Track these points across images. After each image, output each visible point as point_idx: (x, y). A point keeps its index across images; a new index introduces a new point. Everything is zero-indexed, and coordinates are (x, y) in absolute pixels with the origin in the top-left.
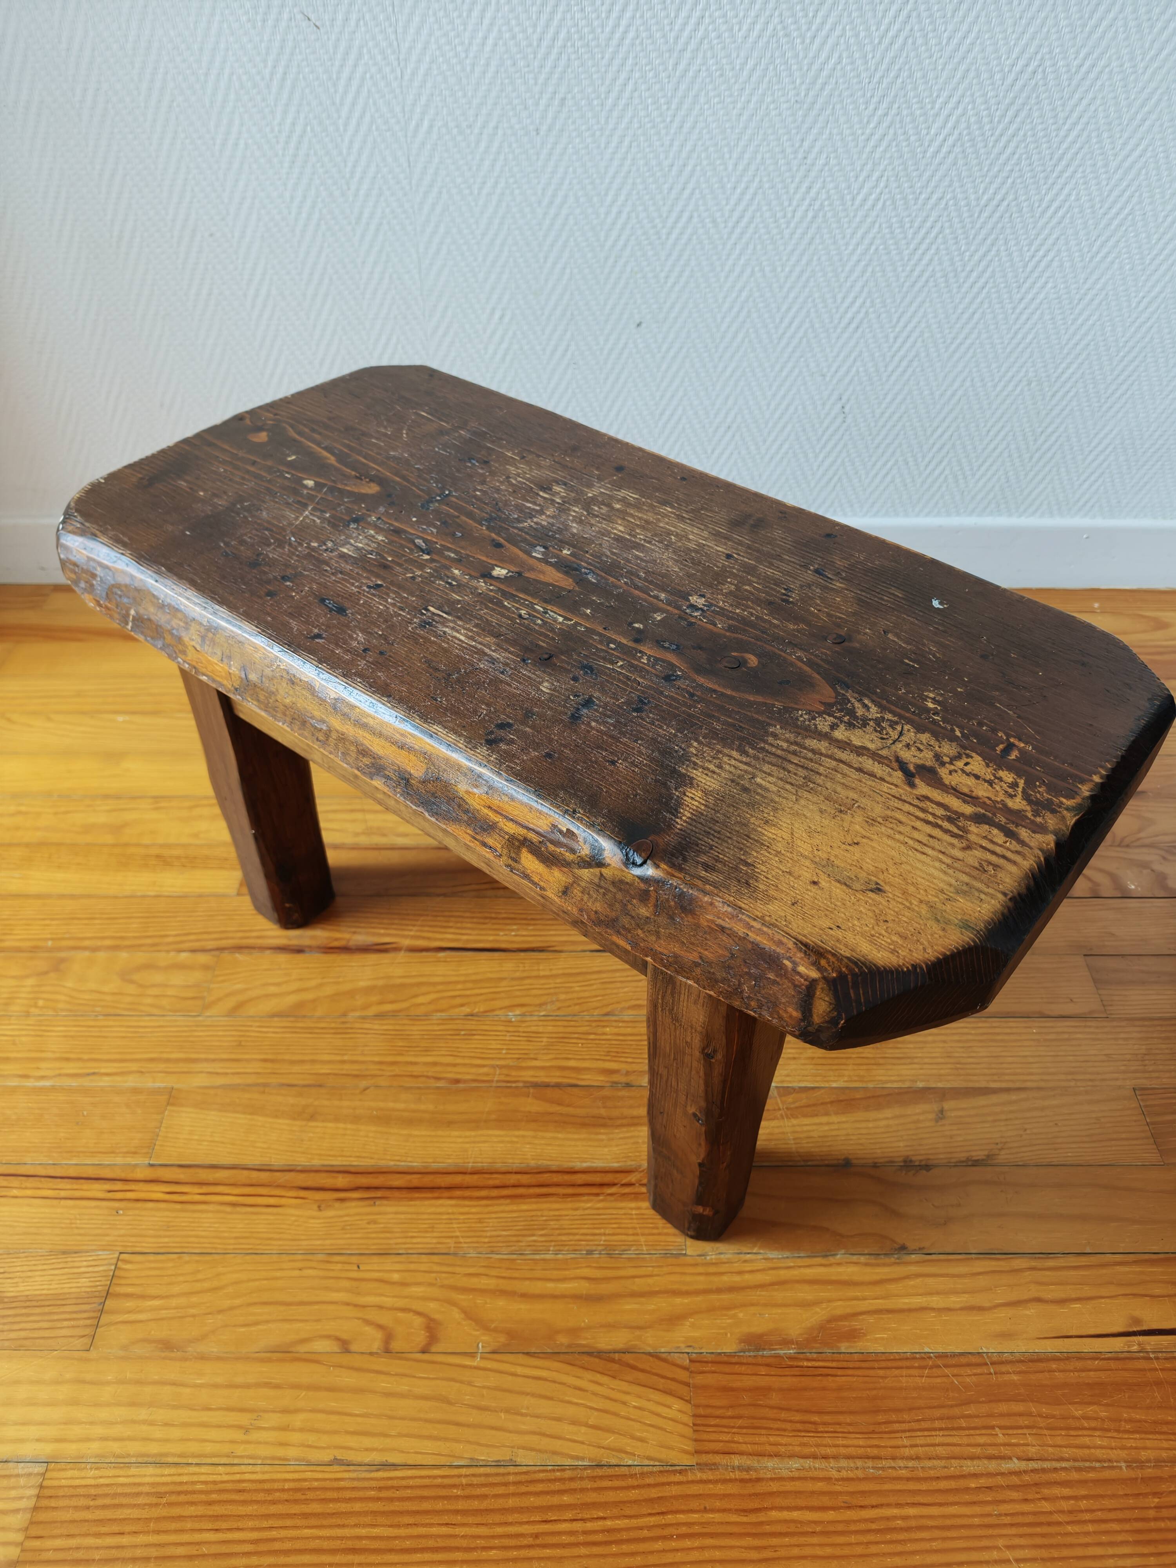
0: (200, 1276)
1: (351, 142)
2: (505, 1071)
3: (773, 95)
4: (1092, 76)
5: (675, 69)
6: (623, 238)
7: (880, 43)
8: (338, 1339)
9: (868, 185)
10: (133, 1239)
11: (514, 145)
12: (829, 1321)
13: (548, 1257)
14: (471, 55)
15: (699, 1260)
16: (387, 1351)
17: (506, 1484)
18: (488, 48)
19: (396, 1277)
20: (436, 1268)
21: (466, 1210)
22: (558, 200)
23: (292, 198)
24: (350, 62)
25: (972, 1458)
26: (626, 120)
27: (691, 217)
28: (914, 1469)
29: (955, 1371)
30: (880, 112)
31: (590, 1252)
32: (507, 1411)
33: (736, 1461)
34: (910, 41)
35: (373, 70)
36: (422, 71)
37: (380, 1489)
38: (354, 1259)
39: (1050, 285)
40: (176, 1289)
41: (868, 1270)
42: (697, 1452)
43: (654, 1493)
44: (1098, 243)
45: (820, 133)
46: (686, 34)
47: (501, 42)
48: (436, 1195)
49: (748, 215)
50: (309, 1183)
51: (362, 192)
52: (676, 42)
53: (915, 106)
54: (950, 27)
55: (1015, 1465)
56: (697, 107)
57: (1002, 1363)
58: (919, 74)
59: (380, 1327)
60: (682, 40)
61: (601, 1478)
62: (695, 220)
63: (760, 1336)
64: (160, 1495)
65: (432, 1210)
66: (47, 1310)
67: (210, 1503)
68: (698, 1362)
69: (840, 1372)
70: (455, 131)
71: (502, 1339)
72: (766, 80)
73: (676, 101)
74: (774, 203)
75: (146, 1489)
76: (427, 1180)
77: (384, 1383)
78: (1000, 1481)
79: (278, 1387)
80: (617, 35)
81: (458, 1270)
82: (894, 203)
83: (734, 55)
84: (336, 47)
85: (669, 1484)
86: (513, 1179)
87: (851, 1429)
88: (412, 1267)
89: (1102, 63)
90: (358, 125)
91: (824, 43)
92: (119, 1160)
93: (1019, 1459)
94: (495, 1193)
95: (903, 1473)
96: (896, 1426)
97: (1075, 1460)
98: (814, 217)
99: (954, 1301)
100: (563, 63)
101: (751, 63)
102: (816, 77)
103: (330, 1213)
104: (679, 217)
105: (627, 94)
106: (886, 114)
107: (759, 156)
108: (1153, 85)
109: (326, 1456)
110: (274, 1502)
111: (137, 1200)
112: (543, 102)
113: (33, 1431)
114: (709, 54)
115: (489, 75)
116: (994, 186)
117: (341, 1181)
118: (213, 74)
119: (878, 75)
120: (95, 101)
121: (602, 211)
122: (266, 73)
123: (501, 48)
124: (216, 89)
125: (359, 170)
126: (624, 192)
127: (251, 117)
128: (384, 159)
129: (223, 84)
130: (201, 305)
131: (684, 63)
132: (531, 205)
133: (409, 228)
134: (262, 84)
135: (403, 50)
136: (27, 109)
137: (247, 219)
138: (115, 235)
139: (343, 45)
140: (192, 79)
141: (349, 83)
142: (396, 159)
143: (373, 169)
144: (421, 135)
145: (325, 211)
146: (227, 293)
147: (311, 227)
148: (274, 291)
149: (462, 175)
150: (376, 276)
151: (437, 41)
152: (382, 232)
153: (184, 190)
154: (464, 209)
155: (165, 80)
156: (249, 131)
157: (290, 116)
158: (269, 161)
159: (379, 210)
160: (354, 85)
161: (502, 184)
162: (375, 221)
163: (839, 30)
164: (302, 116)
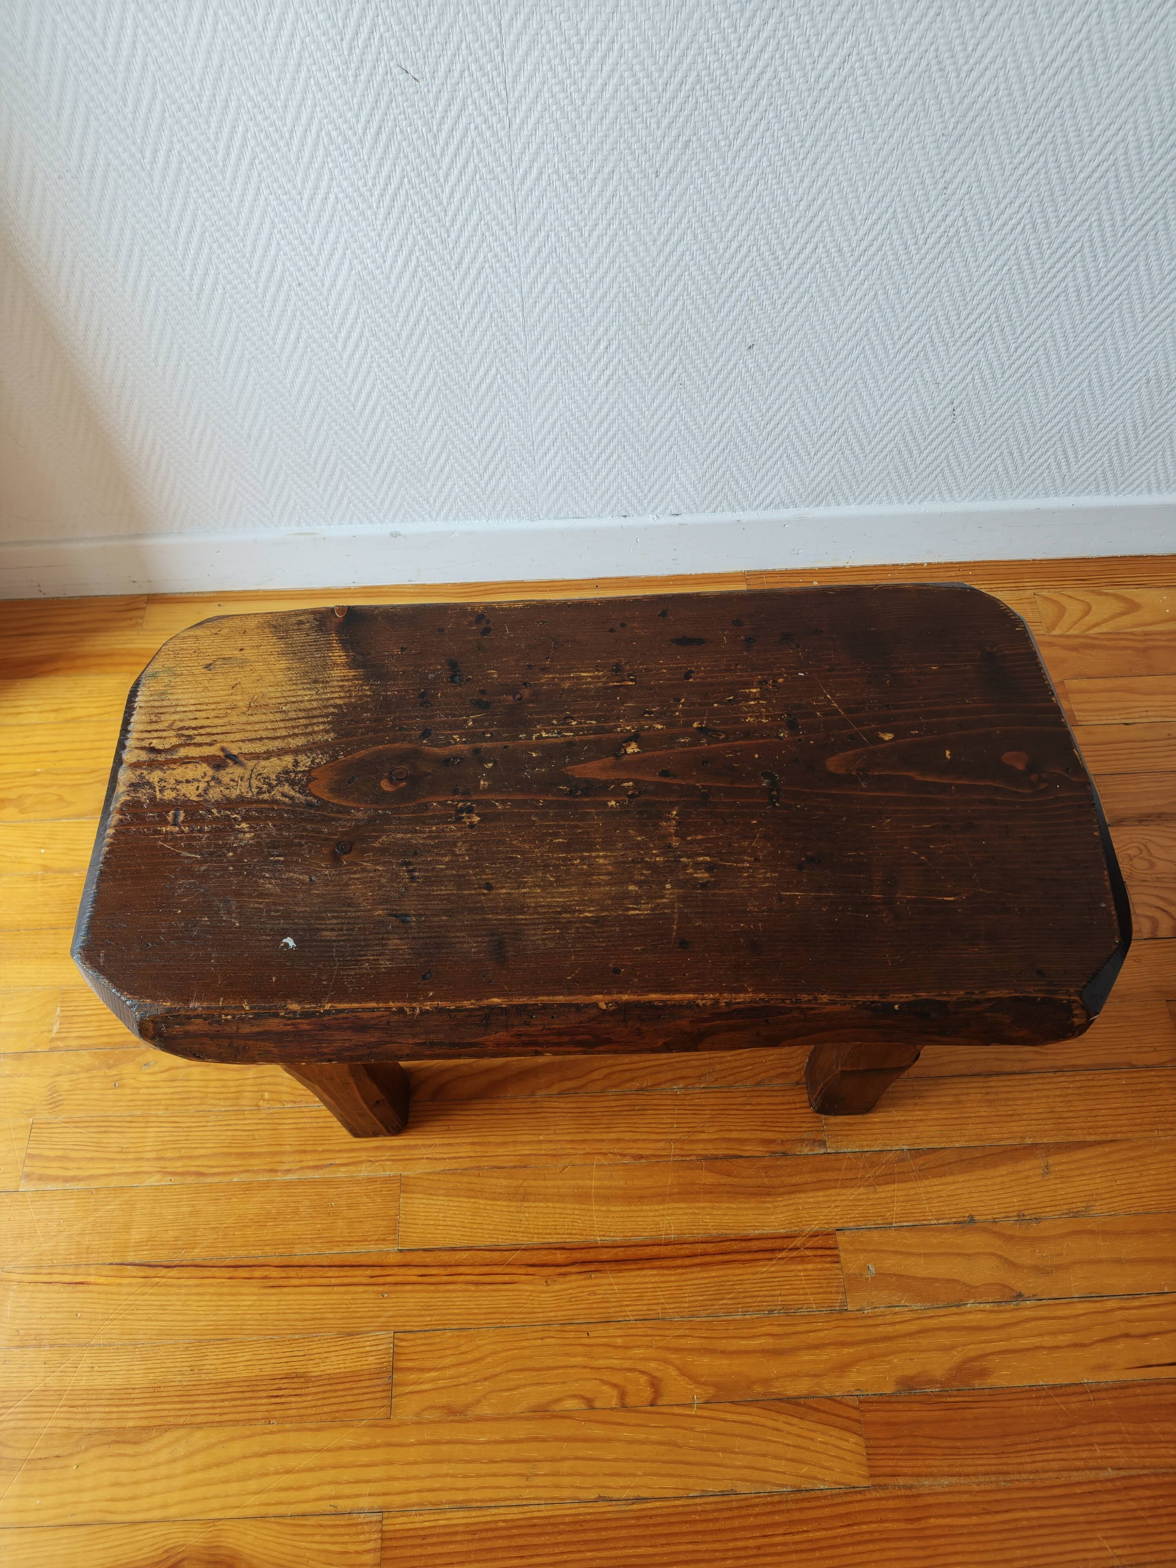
0: (463, 1349)
1: (452, 192)
2: (679, 1145)
3: (918, 129)
5: (813, 107)
7: (1042, 74)
8: (583, 1398)
10: (402, 1319)
11: (631, 188)
12: (965, 1362)
13: (738, 1317)
14: (588, 102)
15: (859, 1314)
16: (624, 1406)
17: (731, 1509)
18: (607, 95)
19: (619, 1341)
20: (649, 1332)
21: (667, 1278)
22: (674, 239)
23: (387, 247)
24: (453, 113)
25: (1078, 1469)
27: (816, 248)
28: (1034, 1481)
29: (1063, 1399)
30: (1031, 142)
31: (771, 1312)
32: (724, 1450)
33: (901, 1481)
34: (1076, 70)
35: (479, 120)
36: (532, 121)
37: (638, 1518)
38: (584, 1327)
40: (447, 1361)
41: (992, 1316)
42: (872, 1476)
43: (842, 1510)
46: (828, 73)
47: (622, 88)
48: (639, 1266)
49: (876, 244)
50: (534, 1261)
51: (463, 240)
52: (817, 81)
53: (1071, 135)
54: (1123, 55)
55: (1110, 1473)
56: (834, 144)
57: (1098, 1391)
58: (1081, 103)
59: (615, 1386)
60: (823, 80)
61: (803, 1500)
62: (820, 250)
63: (913, 1378)
64: (474, 1533)
65: (638, 1280)
66: (348, 1385)
67: (512, 1537)
68: (866, 1402)
69: (974, 1405)
70: (567, 177)
71: (712, 1391)
72: (912, 115)
73: (811, 139)
74: (906, 231)
75: (461, 1529)
76: (631, 1253)
77: (626, 1433)
78: (1098, 1487)
79: (543, 1440)
80: (753, 77)
81: (667, 1332)
82: (1034, 227)
83: (880, 91)
84: (437, 99)
85: (852, 1502)
86: (700, 1248)
87: (985, 1451)
88: (632, 1332)
90: (460, 175)
91: (982, 75)
92: (373, 1248)
93: (1113, 1468)
94: (687, 1261)
95: (1026, 1484)
96: (1020, 1447)
97: (1155, 1467)
98: (948, 243)
99: (1062, 1339)
100: (689, 107)
101: (898, 99)
102: (969, 110)
103: (557, 1287)
104: (803, 249)
105: (758, 134)
106: (1039, 144)
107: (896, 188)
109: (592, 1494)
110: (560, 1533)
111: (396, 1284)
112: (665, 146)
113: (366, 1488)
114: (852, 92)
115: (607, 121)
116: (1143, 208)
117: (560, 1256)
118: (299, 130)
119: (1035, 106)
120: (167, 161)
121: (721, 246)
122: (360, 127)
123: (622, 94)
124: (302, 145)
125: (460, 218)
126: (746, 228)
127: (342, 172)
128: (488, 207)
129: (310, 141)
130: (288, 348)
131: (823, 102)
132: (645, 244)
133: (513, 270)
134: (354, 140)
135: (513, 100)
136: (92, 172)
137: (338, 269)
138: (195, 287)
139: (445, 96)
140: (276, 136)
141: (451, 134)
142: (501, 206)
143: (475, 216)
144: (529, 183)
145: (422, 258)
146: (317, 336)
147: (407, 275)
148: (367, 333)
149: (573, 219)
150: (476, 316)
151: (550, 90)
152: (483, 276)
153: (269, 244)
154: (573, 250)
155: (245, 138)
156: (339, 185)
157: (385, 170)
158: (362, 213)
159: (481, 255)
160: (458, 135)
161: (615, 224)
162: (477, 266)
163: (999, 62)
164: (399, 168)
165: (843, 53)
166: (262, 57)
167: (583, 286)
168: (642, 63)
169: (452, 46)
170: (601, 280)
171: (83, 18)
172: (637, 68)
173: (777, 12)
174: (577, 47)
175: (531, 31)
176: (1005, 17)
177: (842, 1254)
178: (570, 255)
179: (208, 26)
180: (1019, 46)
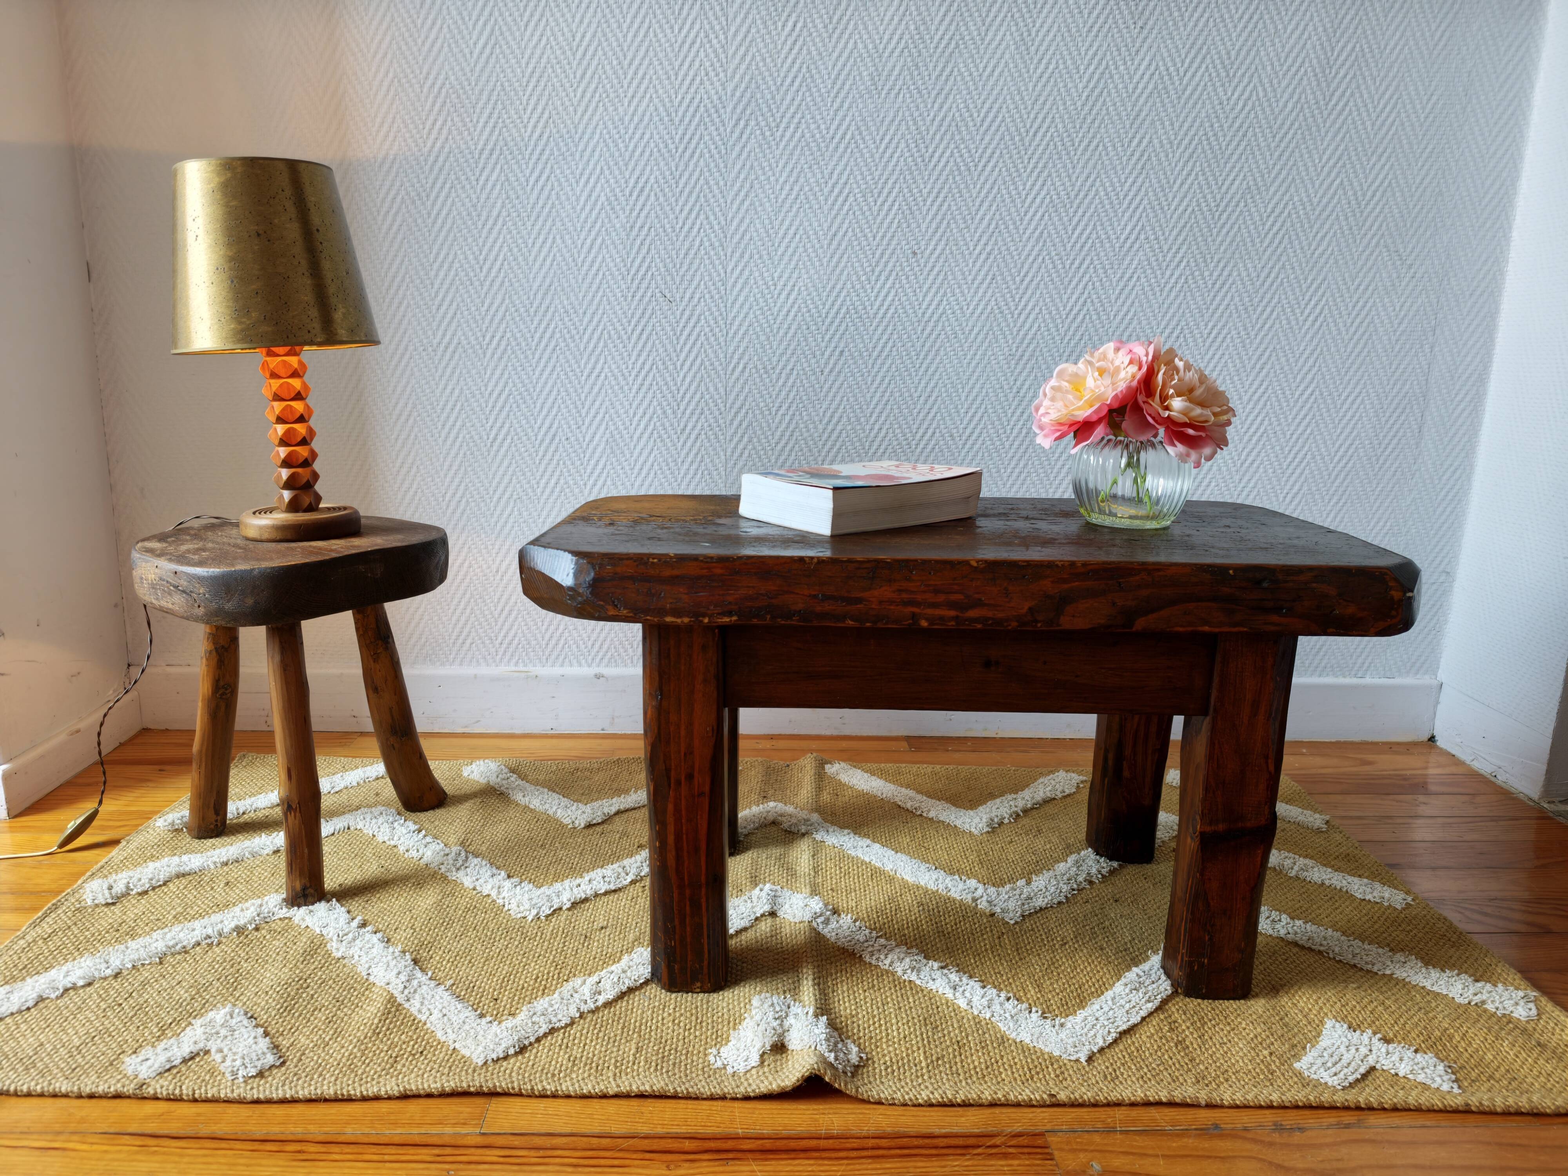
1: (685, 377)
3: (993, 350)
4: (1219, 340)
5: (922, 333)
6: (883, 447)
11: (805, 381)
14: (778, 322)
18: (790, 318)
22: (835, 420)
23: (635, 414)
24: (691, 324)
26: (887, 366)
35: (707, 330)
36: (741, 332)
39: (1213, 484)
44: (1245, 453)
45: (1029, 376)
46: (930, 311)
47: (800, 314)
48: (790, 1156)
49: (977, 431)
50: (655, 1148)
51: (688, 412)
52: (923, 316)
54: (1115, 309)
56: (938, 358)
58: (1096, 338)
60: (927, 315)
62: (937, 434)
65: (789, 1168)
70: (762, 371)
72: (987, 340)
73: (923, 354)
74: (997, 423)
80: (882, 311)
83: (964, 324)
84: (682, 314)
86: (871, 1143)
89: (1225, 331)
90: (692, 365)
91: (1027, 318)
92: (449, 1130)
94: (854, 1154)
100: (842, 328)
101: (976, 330)
102: (1023, 339)
104: (925, 433)
107: (984, 391)
108: (1263, 346)
112: (827, 353)
114: (946, 324)
115: (790, 335)
117: (688, 1145)
118: (590, 329)
119: (1067, 338)
120: (498, 344)
121: (868, 427)
122: (630, 329)
123: (799, 318)
124: (590, 339)
125: (688, 396)
126: (884, 415)
127: (613, 358)
128: (707, 389)
129: (596, 336)
130: (548, 491)
131: (929, 329)
132: (814, 423)
133: (721, 437)
134: (625, 337)
135: (730, 318)
136: (447, 348)
137: (598, 428)
138: (491, 437)
139: (687, 313)
140: (574, 332)
141: (687, 339)
142: (716, 389)
143: (698, 396)
144: (736, 374)
145: (658, 424)
146: (571, 482)
147: (646, 435)
148: (609, 483)
149: (765, 401)
151: (754, 313)
152: (699, 441)
153: (552, 407)
154: (764, 425)
155: (554, 332)
156: (610, 367)
157: (642, 359)
158: (622, 388)
159: (700, 425)
160: (693, 338)
161: (794, 408)
162: (696, 432)
163: (1037, 310)
164: (651, 358)
165: (937, 299)
166: (577, 282)
167: (770, 453)
168: (812, 299)
169: (695, 283)
170: (782, 450)
171: (474, 253)
172: (809, 302)
173: (894, 273)
174: (772, 288)
175: (744, 277)
176: (1035, 282)
177: (1056, 1153)
178: (762, 428)
179: (548, 262)
180: (1048, 300)
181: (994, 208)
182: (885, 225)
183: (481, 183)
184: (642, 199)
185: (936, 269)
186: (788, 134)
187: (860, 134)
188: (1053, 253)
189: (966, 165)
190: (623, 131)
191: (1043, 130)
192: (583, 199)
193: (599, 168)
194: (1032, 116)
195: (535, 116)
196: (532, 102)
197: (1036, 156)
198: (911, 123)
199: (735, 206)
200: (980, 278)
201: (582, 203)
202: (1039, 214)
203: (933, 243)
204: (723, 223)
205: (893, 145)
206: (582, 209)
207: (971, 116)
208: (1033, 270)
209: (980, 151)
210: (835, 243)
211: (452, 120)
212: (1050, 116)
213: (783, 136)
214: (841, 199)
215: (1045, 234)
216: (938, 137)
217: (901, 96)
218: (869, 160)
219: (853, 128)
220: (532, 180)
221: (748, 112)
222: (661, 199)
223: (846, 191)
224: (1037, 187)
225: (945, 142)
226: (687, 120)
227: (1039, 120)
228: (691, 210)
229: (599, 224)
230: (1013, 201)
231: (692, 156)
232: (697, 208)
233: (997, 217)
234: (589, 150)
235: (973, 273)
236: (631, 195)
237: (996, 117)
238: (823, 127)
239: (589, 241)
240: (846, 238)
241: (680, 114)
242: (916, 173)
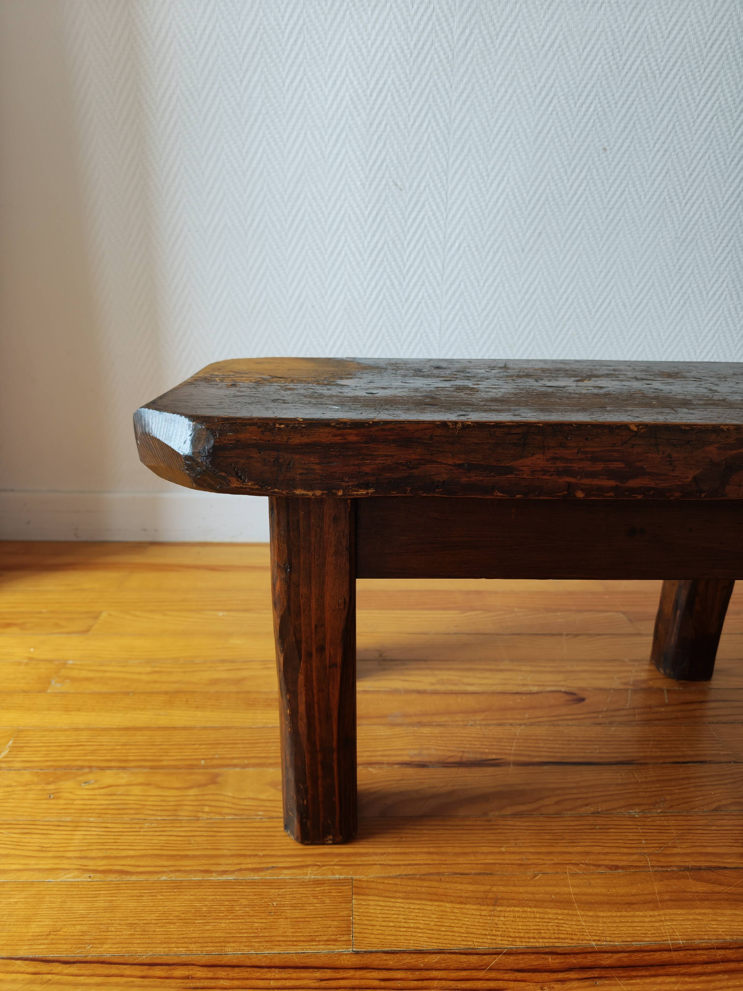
1: (410, 254)
2: (654, 858)
3: (662, 234)
5: (606, 218)
6: (568, 314)
7: (724, 207)
9: (716, 286)
11: (508, 258)
14: (489, 207)
18: (499, 204)
21: (690, 986)
22: (531, 291)
23: (368, 285)
24: (417, 209)
26: (576, 246)
27: (610, 302)
30: (723, 245)
35: (430, 214)
45: (689, 256)
46: (614, 200)
47: (507, 201)
49: (645, 302)
51: (412, 283)
52: (608, 204)
56: (618, 240)
60: (611, 203)
62: (613, 304)
70: (474, 249)
72: (658, 226)
73: (606, 236)
74: (661, 295)
76: (637, 959)
80: (575, 200)
82: (731, 296)
83: (641, 211)
84: (410, 200)
86: (718, 954)
90: (416, 244)
91: (692, 206)
92: (322, 949)
94: (708, 968)
98: (684, 303)
100: (542, 213)
101: (650, 216)
102: (688, 224)
104: (603, 302)
105: (577, 232)
106: (727, 246)
107: (653, 268)
112: (528, 235)
114: (627, 211)
115: (498, 219)
117: (552, 962)
118: (334, 212)
119: (723, 224)
120: (258, 227)
121: (557, 297)
122: (366, 213)
123: (507, 204)
124: (334, 221)
125: (412, 270)
127: (352, 238)
128: (428, 265)
129: (338, 219)
131: (612, 215)
132: (514, 293)
133: (438, 305)
134: (362, 220)
135: (449, 204)
136: (215, 229)
137: (337, 298)
138: (251, 305)
139: (414, 199)
140: (320, 215)
142: (436, 264)
143: (421, 270)
144: (453, 251)
145: (387, 294)
147: (377, 304)
149: (475, 274)
150: (412, 335)
151: (470, 199)
152: (420, 308)
153: (301, 280)
154: (473, 294)
155: (304, 216)
156: (349, 246)
157: (376, 239)
158: (358, 263)
159: (421, 294)
160: (418, 221)
161: (498, 279)
162: (417, 300)
163: (700, 200)
164: (383, 238)
165: (621, 189)
166: (324, 172)
168: (518, 188)
169: (422, 173)
172: (516, 190)
173: (587, 167)
174: (486, 178)
175: (463, 168)
176: (700, 177)
179: (300, 155)
180: (710, 192)
181: (672, 111)
182: (582, 125)
183: (244, 83)
184: (381, 99)
185: (622, 164)
186: (506, 42)
187: (567, 43)
188: (718, 152)
189: (653, 72)
190: (366, 38)
191: (719, 42)
192: (330, 99)
193: (344, 71)
194: (711, 29)
195: (292, 23)
196: (289, 10)
197: (711, 66)
198: (609, 34)
199: (458, 106)
200: (657, 172)
201: (329, 102)
202: (709, 117)
203: (620, 141)
204: (448, 121)
205: (593, 54)
206: (330, 107)
207: (660, 28)
208: (700, 166)
209: (665, 60)
210: (540, 139)
211: (220, 26)
212: (726, 30)
213: (501, 43)
214: (547, 101)
215: (712, 135)
216: (631, 47)
217: (603, 9)
218: (572, 67)
219: (560, 37)
220: (288, 81)
221: (473, 21)
222: (397, 99)
223: (552, 94)
224: (709, 94)
225: (637, 51)
226: (421, 27)
227: (716, 34)
228: (421, 109)
229: (343, 122)
230: (689, 105)
231: (424, 61)
232: (426, 107)
233: (675, 119)
234: (337, 54)
235: (652, 167)
236: (371, 95)
237: (681, 30)
238: (535, 36)
239: (334, 137)
240: (549, 136)
241: (415, 22)
242: (610, 79)
